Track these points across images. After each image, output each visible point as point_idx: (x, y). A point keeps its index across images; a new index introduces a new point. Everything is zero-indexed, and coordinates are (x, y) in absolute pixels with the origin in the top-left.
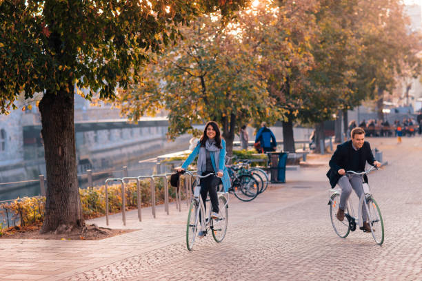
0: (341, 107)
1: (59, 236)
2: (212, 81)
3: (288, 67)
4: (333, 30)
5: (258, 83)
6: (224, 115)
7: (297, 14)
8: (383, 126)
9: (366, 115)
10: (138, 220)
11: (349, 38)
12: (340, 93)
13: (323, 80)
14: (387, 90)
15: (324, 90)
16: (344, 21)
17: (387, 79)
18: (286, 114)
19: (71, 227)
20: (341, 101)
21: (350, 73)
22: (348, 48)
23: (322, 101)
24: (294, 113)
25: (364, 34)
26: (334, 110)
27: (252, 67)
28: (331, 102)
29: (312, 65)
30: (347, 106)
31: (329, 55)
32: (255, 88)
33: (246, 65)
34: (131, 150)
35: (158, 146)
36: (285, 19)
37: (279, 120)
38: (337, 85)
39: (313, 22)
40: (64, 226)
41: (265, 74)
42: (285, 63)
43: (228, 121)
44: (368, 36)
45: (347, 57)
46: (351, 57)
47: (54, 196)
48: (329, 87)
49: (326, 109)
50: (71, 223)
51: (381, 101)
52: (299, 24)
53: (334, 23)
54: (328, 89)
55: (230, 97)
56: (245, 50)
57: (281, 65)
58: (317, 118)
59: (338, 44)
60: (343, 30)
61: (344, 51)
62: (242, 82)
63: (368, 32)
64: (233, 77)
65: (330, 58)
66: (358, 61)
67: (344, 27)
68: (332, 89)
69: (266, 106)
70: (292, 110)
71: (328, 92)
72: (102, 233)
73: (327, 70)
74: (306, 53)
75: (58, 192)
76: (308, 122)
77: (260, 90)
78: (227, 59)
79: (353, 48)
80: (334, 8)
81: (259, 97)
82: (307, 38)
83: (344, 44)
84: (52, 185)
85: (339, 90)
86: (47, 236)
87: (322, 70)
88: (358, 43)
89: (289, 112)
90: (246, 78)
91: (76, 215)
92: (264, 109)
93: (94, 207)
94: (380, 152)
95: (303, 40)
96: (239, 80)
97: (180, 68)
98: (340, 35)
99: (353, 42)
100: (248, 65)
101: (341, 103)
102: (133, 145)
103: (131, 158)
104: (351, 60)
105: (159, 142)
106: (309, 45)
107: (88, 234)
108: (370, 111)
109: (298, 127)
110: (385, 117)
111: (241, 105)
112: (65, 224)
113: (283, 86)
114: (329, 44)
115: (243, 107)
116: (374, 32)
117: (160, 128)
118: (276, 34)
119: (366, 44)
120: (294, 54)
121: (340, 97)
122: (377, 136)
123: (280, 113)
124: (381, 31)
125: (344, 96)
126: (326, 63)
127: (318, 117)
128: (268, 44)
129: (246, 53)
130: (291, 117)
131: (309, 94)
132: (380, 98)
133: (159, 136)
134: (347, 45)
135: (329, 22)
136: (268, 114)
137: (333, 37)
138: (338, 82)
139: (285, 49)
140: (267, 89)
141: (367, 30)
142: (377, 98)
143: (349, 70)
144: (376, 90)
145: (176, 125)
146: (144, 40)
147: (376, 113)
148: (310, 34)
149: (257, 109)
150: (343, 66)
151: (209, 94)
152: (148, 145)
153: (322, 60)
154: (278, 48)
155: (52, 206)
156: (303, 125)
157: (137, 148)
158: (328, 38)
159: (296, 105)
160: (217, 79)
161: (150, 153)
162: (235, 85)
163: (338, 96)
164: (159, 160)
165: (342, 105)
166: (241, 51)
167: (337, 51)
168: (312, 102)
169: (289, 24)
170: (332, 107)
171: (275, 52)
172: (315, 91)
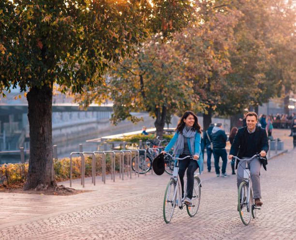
0: (252, 103)
1: (38, 192)
2: (149, 79)
3: (210, 71)
4: (248, 40)
5: (186, 82)
6: (157, 107)
7: (219, 28)
8: (287, 120)
9: (274, 109)
10: (93, 185)
11: (261, 47)
12: (251, 92)
13: (237, 81)
14: (292, 90)
15: (238, 89)
16: (257, 34)
17: (292, 80)
18: (207, 108)
19: (47, 186)
20: (252, 99)
21: (260, 75)
22: (259, 56)
23: (237, 97)
24: (212, 107)
25: (274, 43)
26: (246, 106)
27: (181, 70)
28: (244, 99)
29: (229, 70)
30: (256, 103)
31: (243, 60)
32: (183, 86)
33: (177, 68)
34: (69, 131)
35: (93, 128)
36: (209, 31)
37: (201, 112)
38: (249, 85)
39: (231, 35)
40: (42, 185)
41: (191, 75)
42: (208, 68)
43: (160, 111)
44: (277, 45)
45: (258, 63)
46: (262, 63)
47: (35, 163)
48: (242, 87)
49: (239, 105)
50: (47, 183)
51: (288, 98)
52: (220, 36)
53: (249, 34)
54: (242, 89)
55: (163, 93)
56: (177, 56)
57: (204, 68)
58: (231, 111)
59: (251, 52)
60: (256, 41)
61: (256, 58)
62: (173, 82)
63: (278, 42)
64: (166, 77)
65: (244, 63)
66: (266, 67)
67: (256, 38)
68: (245, 88)
69: (191, 101)
70: (211, 105)
71: (241, 91)
72: (69, 191)
73: (241, 72)
74: (225, 59)
75: (38, 160)
76: (224, 115)
77: (187, 88)
78: (161, 62)
79: (264, 56)
80: (249, 22)
81: (186, 94)
82: (226, 48)
83: (256, 53)
84: (34, 155)
85: (250, 90)
86: (30, 192)
87: (237, 72)
88: (268, 51)
89: (209, 107)
90: (177, 79)
91: (51, 177)
92: (190, 103)
93: (58, 173)
94: (281, 142)
95: (223, 49)
96: (170, 80)
97: (124, 67)
98: (253, 45)
99: (263, 51)
100: (178, 68)
101: (251, 100)
102: (71, 126)
103: (69, 138)
104: (261, 65)
105: (94, 125)
106: (227, 53)
107: (59, 192)
108: (278, 106)
109: (216, 117)
110: (290, 112)
111: (171, 100)
112: (43, 184)
113: (205, 85)
114: (244, 51)
115: (173, 101)
116: (282, 41)
117: (95, 113)
118: (202, 44)
119: (274, 52)
120: (215, 60)
121: (251, 95)
122: (282, 128)
123: (201, 107)
124: (288, 41)
125: (254, 95)
126: (241, 67)
127: (233, 111)
128: (195, 51)
129: (177, 59)
130: (210, 110)
131: (226, 92)
132: (286, 96)
133: (94, 119)
134: (258, 53)
135: (245, 34)
136: (192, 107)
137: (248, 46)
138: (250, 83)
139: (208, 56)
140: (193, 88)
141: (276, 40)
142: (283, 96)
143: (259, 73)
144: (283, 88)
145: (119, 113)
146: (108, 54)
147: (283, 108)
148: (228, 45)
149: (183, 103)
150: (254, 70)
151: (146, 89)
152: (84, 127)
153: (237, 64)
154: (203, 55)
155: (34, 170)
156: (220, 116)
157: (74, 129)
158: (243, 47)
159: (215, 101)
160: (153, 78)
161: (85, 134)
162: (168, 83)
163: (249, 95)
164: (102, 140)
165: (252, 102)
166: (173, 57)
167: (250, 58)
168: (228, 98)
169: (212, 36)
170: (244, 103)
171: (200, 58)
172: (231, 89)
